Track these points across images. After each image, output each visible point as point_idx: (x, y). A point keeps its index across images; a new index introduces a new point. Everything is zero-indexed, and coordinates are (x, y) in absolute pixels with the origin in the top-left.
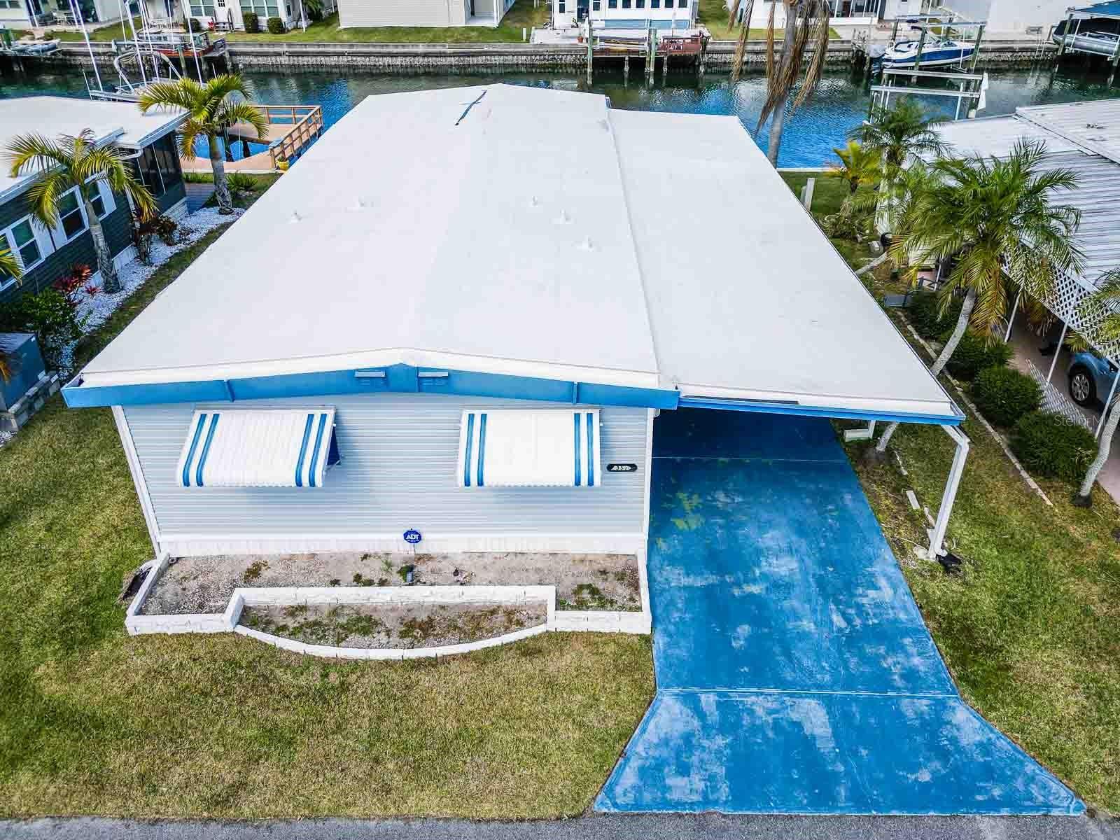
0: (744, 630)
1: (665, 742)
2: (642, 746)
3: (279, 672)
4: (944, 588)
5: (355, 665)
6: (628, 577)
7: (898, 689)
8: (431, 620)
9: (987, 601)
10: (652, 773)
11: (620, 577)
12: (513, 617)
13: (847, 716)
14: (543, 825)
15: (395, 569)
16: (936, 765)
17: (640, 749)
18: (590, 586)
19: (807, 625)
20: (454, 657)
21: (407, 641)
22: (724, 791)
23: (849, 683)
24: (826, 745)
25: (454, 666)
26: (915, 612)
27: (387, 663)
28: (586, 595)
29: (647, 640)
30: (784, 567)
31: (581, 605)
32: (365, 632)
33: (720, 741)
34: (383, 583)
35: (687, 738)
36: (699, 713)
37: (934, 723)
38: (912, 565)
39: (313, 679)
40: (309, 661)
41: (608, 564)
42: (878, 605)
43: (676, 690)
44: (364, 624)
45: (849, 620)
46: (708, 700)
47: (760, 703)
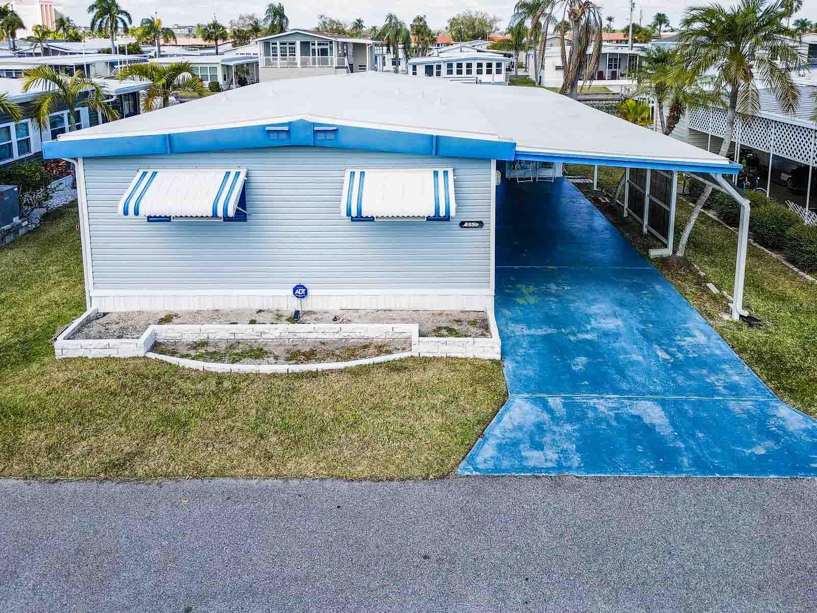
0: (582, 360)
1: (520, 428)
2: (498, 430)
3: (180, 382)
4: (750, 335)
5: (246, 376)
6: (480, 323)
7: (724, 395)
8: (313, 351)
9: (789, 341)
10: (509, 447)
11: (473, 323)
13: (682, 413)
14: (411, 483)
17: (497, 432)
18: (447, 327)
19: (636, 357)
20: (332, 371)
21: (292, 362)
22: (576, 460)
23: (679, 390)
24: (665, 430)
25: (332, 377)
27: (274, 375)
28: (444, 331)
29: (497, 363)
30: (610, 324)
32: (257, 357)
33: (568, 427)
34: (273, 323)
35: (539, 425)
36: (549, 410)
38: (721, 324)
39: (209, 385)
40: (206, 376)
41: (462, 316)
42: (695, 346)
43: (526, 395)
45: (672, 354)
47: (601, 403)
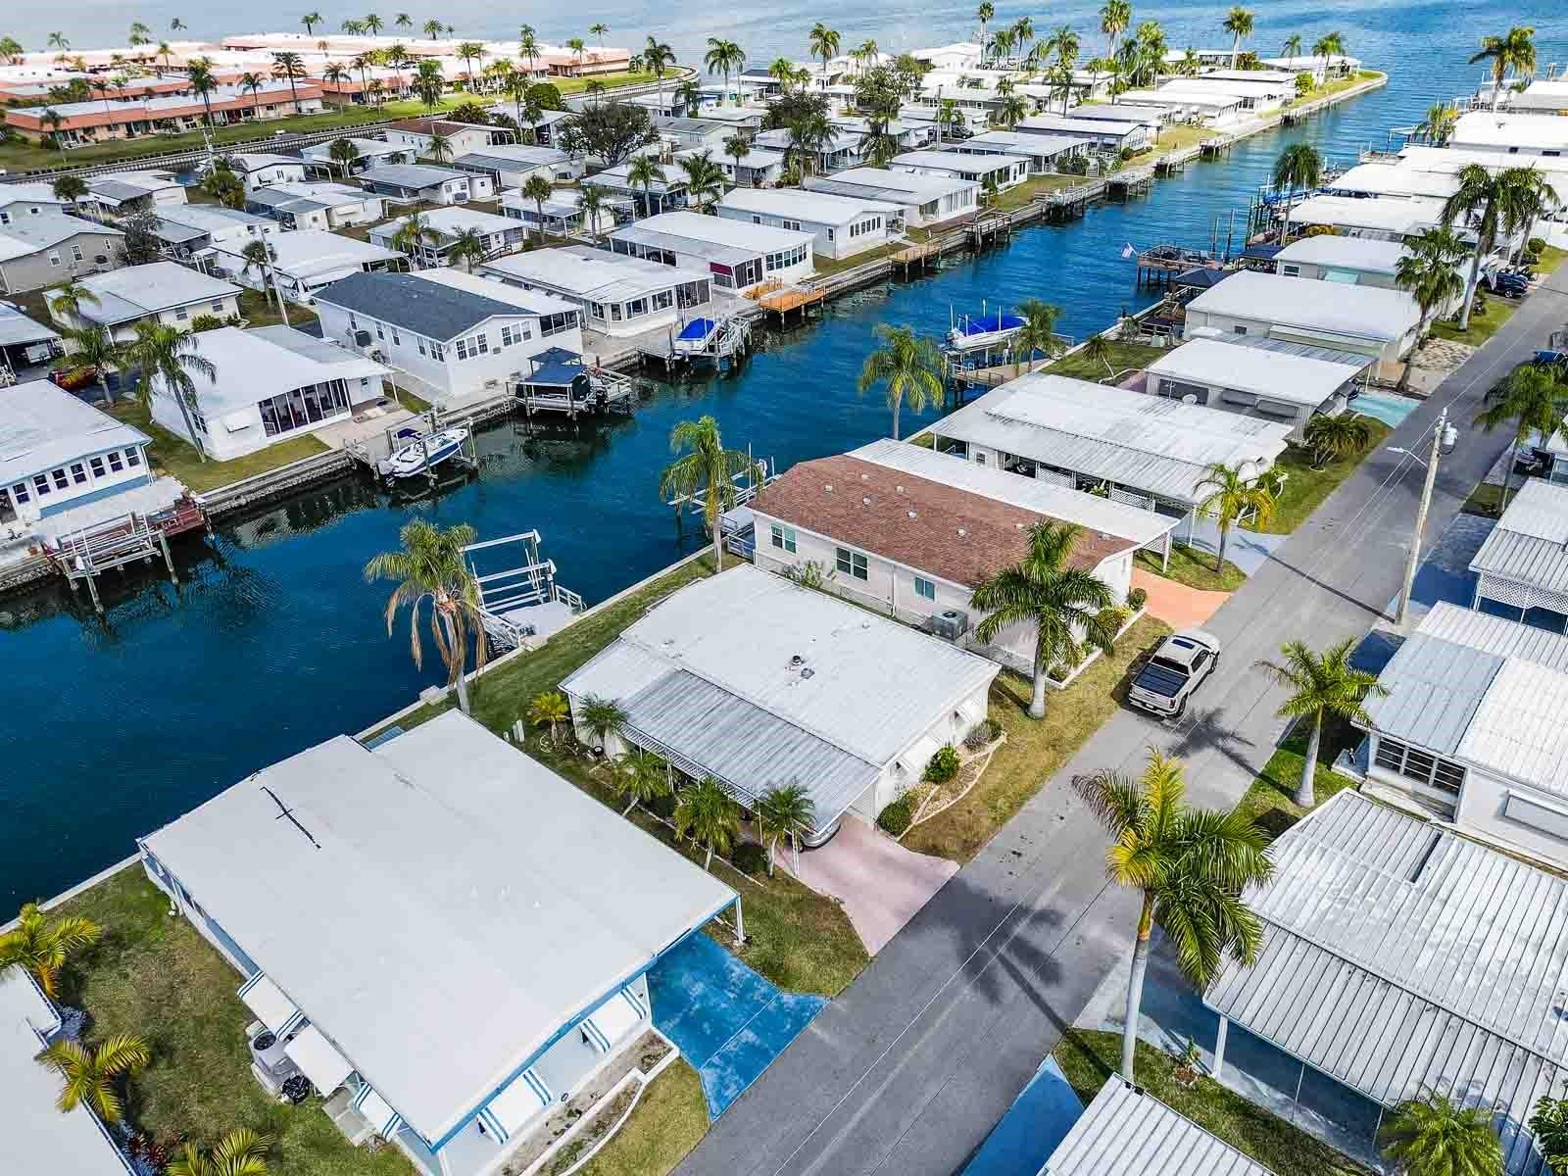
0: (706, 1025)
1: (714, 1085)
2: (709, 1092)
4: (753, 953)
5: (592, 1161)
6: (654, 1040)
7: (764, 1004)
8: (600, 1121)
9: (767, 947)
10: (719, 1097)
11: (652, 1043)
12: (628, 1094)
13: (757, 1027)
14: (703, 1142)
15: (565, 1116)
16: (789, 1019)
17: (709, 1094)
18: (645, 1056)
19: (723, 1006)
20: (624, 1124)
21: (600, 1136)
22: (742, 1082)
23: (750, 1015)
24: (758, 1042)
25: (627, 1127)
26: (751, 971)
27: (602, 1150)
28: (647, 1060)
29: (683, 1056)
30: (698, 989)
31: (650, 1066)
32: (581, 1148)
33: (729, 1069)
34: (568, 1126)
35: (719, 1077)
36: (717, 1066)
37: (781, 1006)
38: (738, 951)
41: (643, 1042)
42: (739, 977)
43: (703, 1066)
44: (576, 1147)
45: (733, 992)
46: (715, 1059)
47: (730, 1046)
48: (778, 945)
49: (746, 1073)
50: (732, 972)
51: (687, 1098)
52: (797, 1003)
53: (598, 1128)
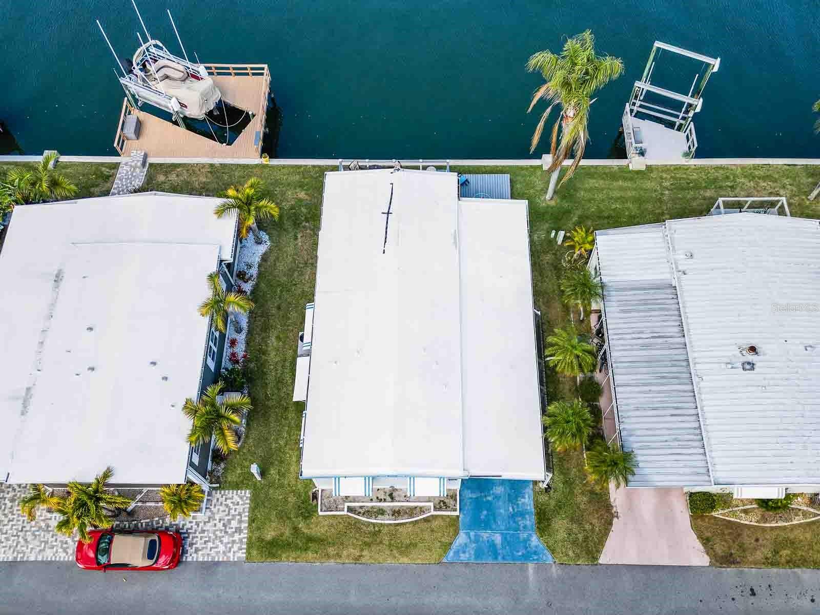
0: (485, 513)
1: (460, 545)
2: (455, 546)
3: (362, 527)
4: (543, 498)
5: (381, 525)
6: (454, 497)
7: (521, 531)
8: (399, 510)
9: (553, 503)
10: (457, 553)
11: (452, 497)
12: (421, 511)
13: (506, 538)
14: (431, 565)
15: (387, 494)
16: (524, 551)
17: (454, 547)
18: (443, 501)
19: (502, 511)
20: (407, 523)
21: (394, 517)
22: (473, 557)
23: (507, 529)
24: (499, 546)
25: (408, 525)
26: (532, 507)
27: (390, 524)
28: (441, 504)
29: (458, 517)
31: (440, 509)
32: (382, 515)
33: (474, 545)
34: (385, 500)
35: (466, 544)
36: (469, 537)
37: (528, 539)
38: (537, 490)
39: (371, 528)
40: (369, 524)
41: (449, 493)
42: (523, 504)
43: (464, 531)
44: (381, 512)
45: (514, 510)
47: (485, 535)
48: (559, 506)
49: (479, 554)
50: (525, 498)
51: (443, 540)
52: (536, 547)
53: (396, 513)
